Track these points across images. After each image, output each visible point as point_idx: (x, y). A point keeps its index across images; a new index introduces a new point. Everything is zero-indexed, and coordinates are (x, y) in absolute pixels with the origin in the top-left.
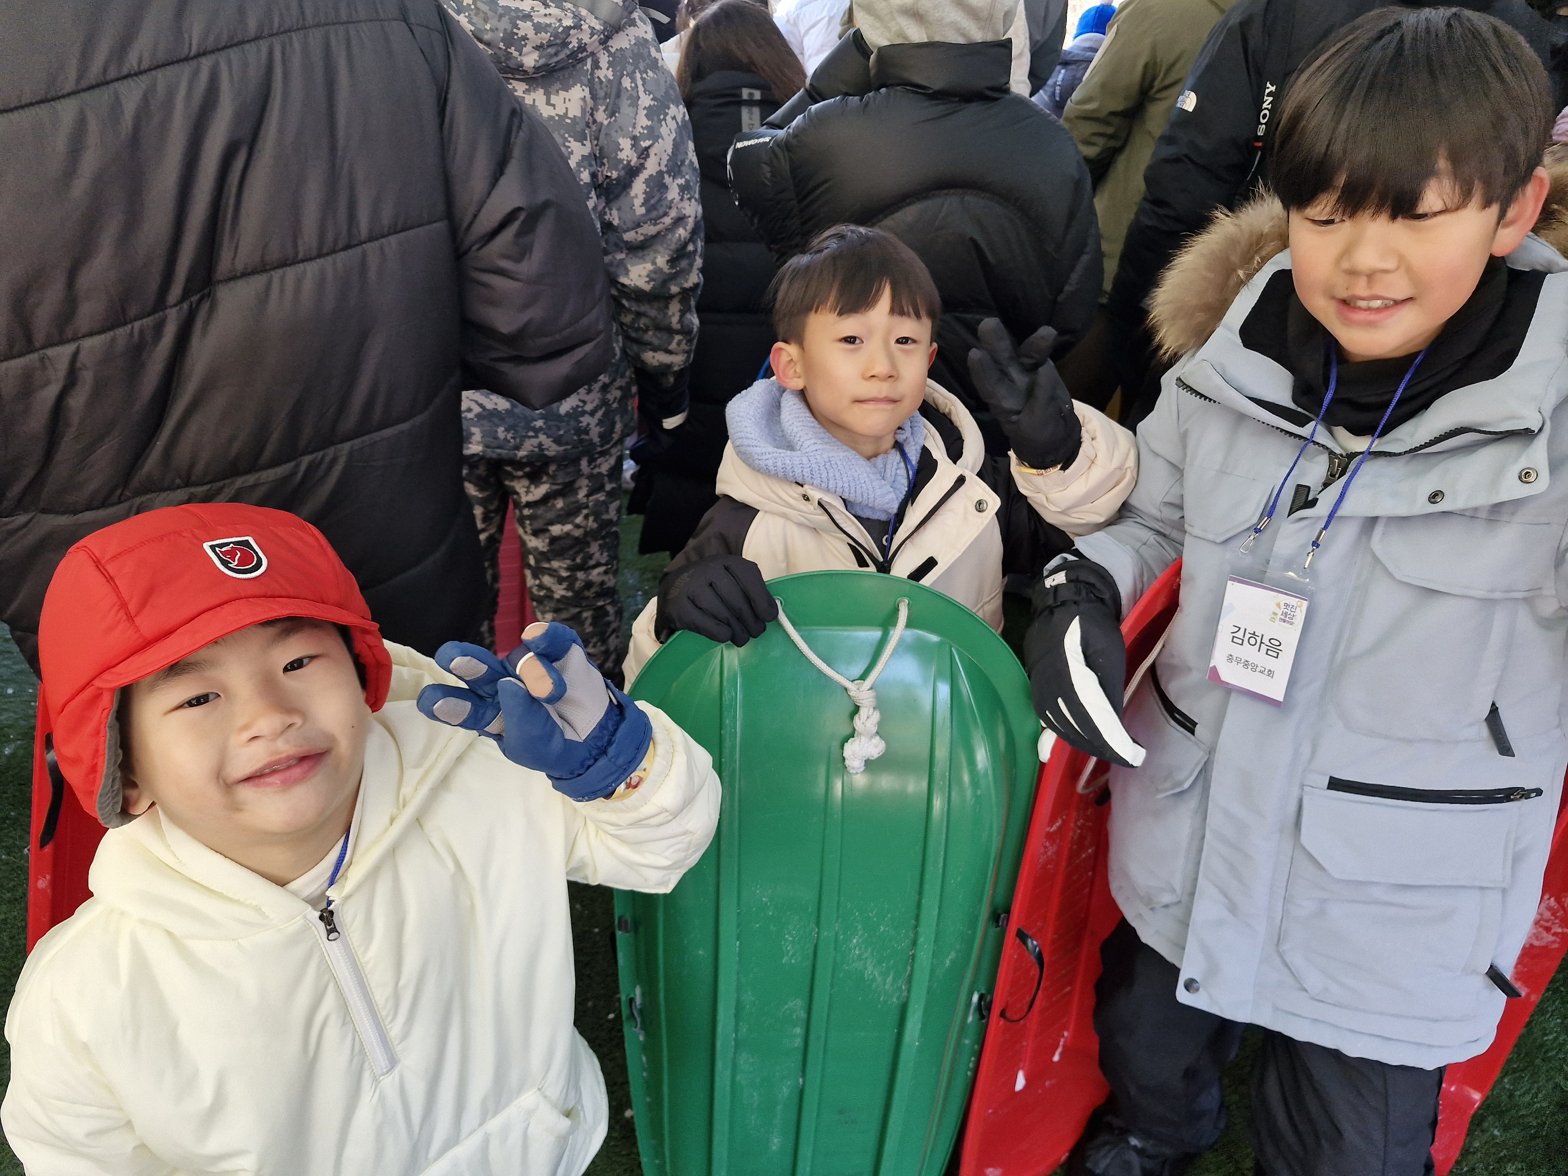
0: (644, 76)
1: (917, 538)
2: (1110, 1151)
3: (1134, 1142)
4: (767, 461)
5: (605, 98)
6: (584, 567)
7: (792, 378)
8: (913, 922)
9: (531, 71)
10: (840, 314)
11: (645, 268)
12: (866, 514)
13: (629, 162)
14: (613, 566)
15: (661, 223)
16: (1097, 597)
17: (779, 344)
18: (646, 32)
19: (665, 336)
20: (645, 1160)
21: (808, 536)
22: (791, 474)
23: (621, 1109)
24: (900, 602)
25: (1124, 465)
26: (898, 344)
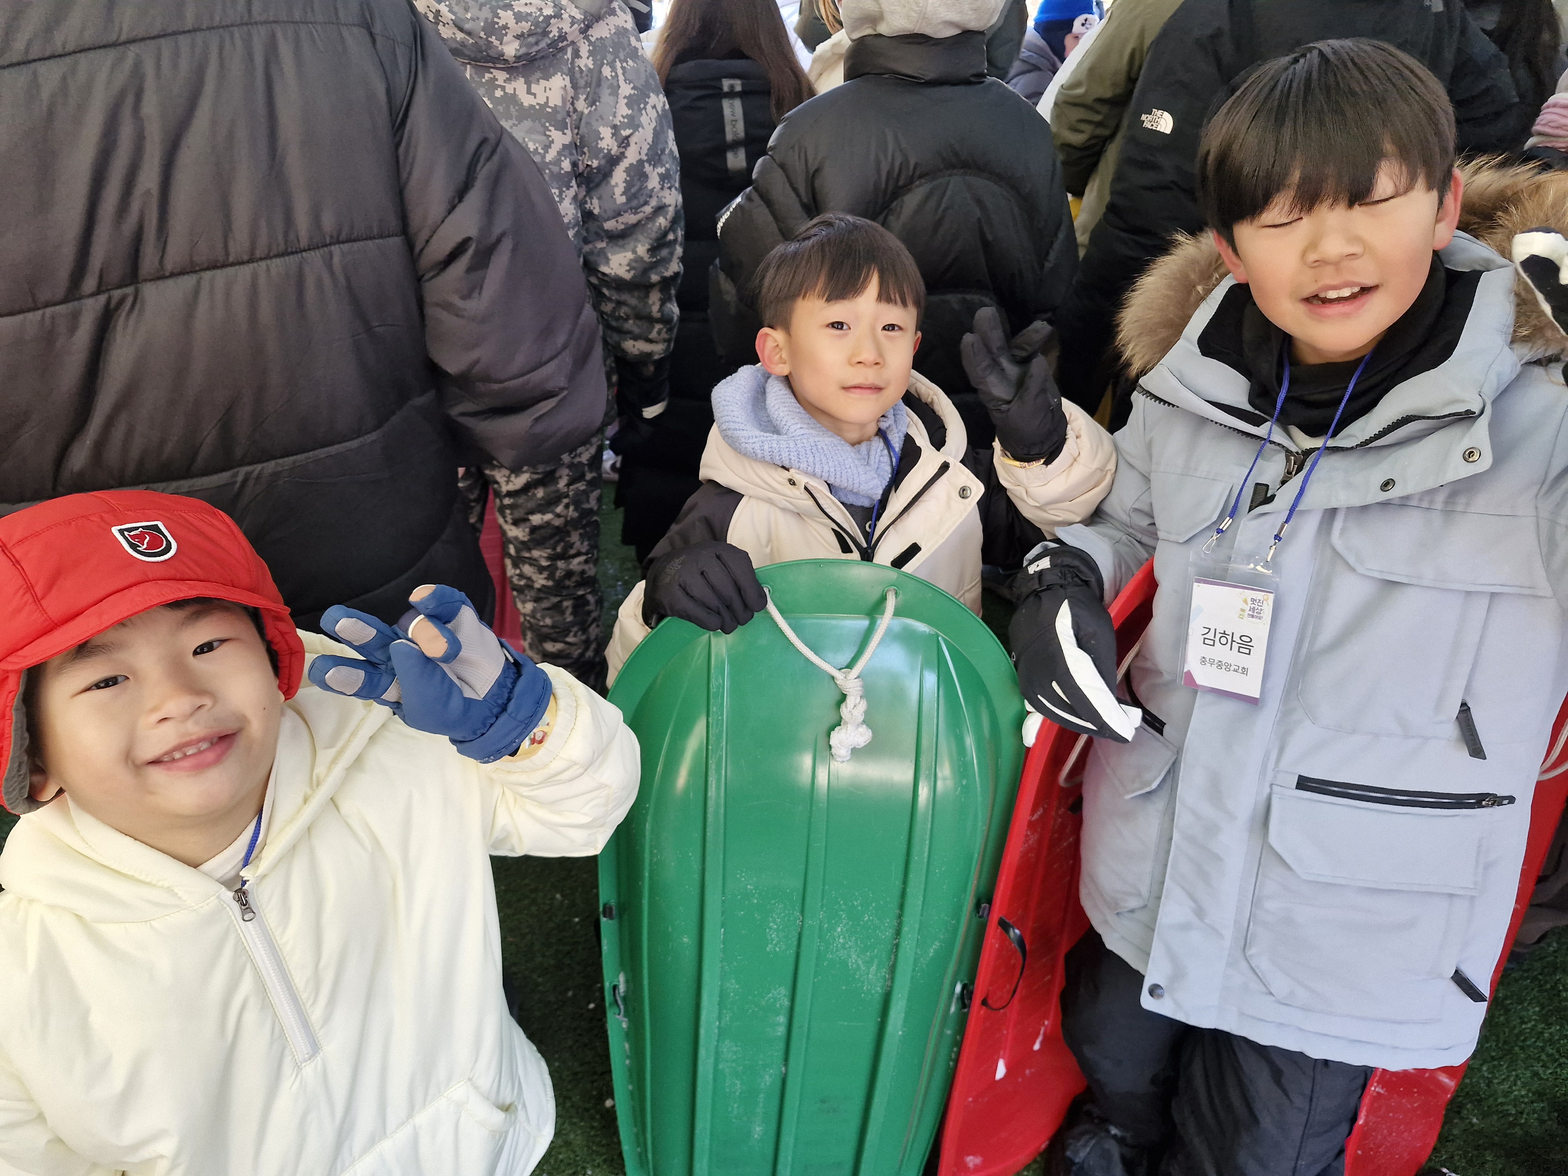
0: (625, 64)
1: (900, 524)
2: (1091, 1138)
3: (1114, 1131)
4: (754, 445)
5: (585, 87)
6: (565, 556)
7: (777, 364)
8: (897, 911)
9: (512, 60)
10: (828, 300)
11: (625, 257)
12: (851, 500)
13: (609, 151)
14: (594, 556)
15: (641, 211)
16: (1082, 580)
17: (765, 330)
18: (626, 21)
19: (645, 325)
20: (627, 1148)
21: (792, 521)
22: (777, 458)
23: (601, 1099)
24: (888, 591)
25: (1105, 465)
26: (885, 332)
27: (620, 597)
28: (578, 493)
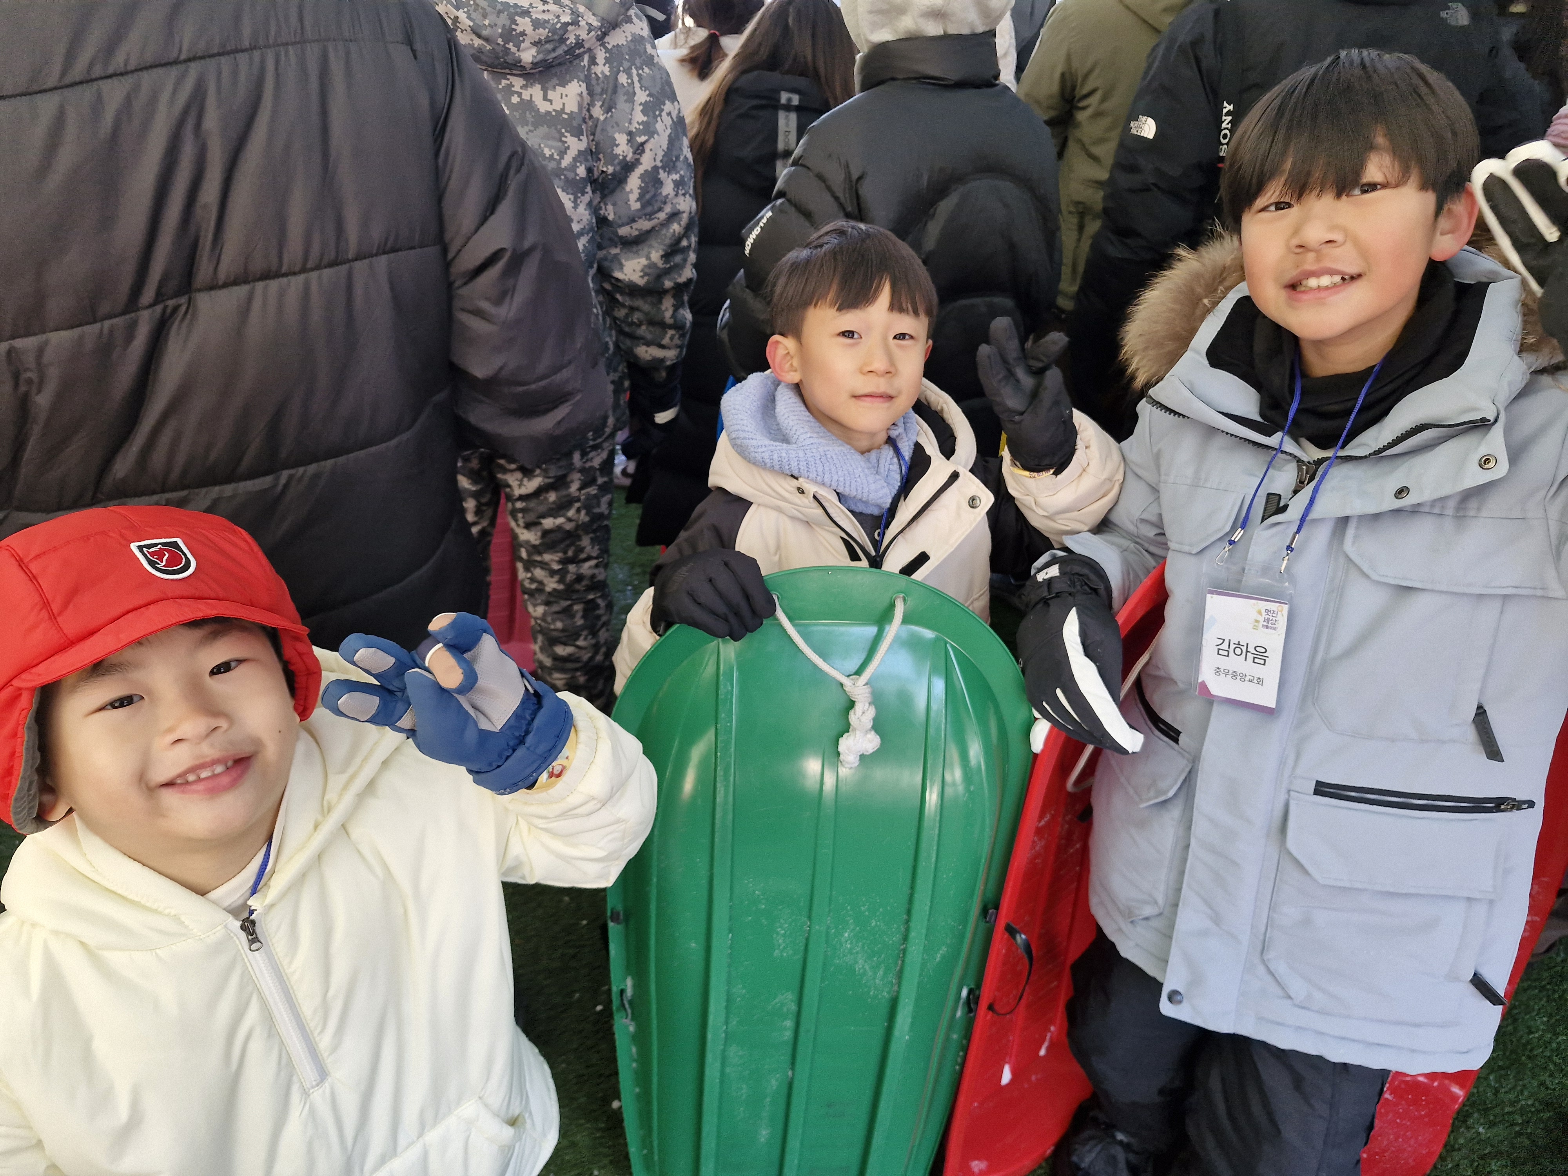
0: (640, 72)
1: (909, 533)
2: (1096, 1145)
3: (1120, 1136)
4: (763, 454)
5: (602, 94)
6: (575, 560)
7: (787, 372)
8: (905, 917)
9: (528, 66)
10: (840, 309)
11: (639, 263)
12: (860, 508)
13: (625, 157)
14: (604, 559)
15: (655, 218)
16: (1091, 588)
17: (776, 338)
18: (642, 29)
19: (658, 330)
20: (633, 1150)
21: (801, 530)
22: (787, 467)
23: (606, 1101)
24: (896, 598)
25: (1114, 476)
26: (895, 340)
27: (629, 601)
28: (589, 497)
